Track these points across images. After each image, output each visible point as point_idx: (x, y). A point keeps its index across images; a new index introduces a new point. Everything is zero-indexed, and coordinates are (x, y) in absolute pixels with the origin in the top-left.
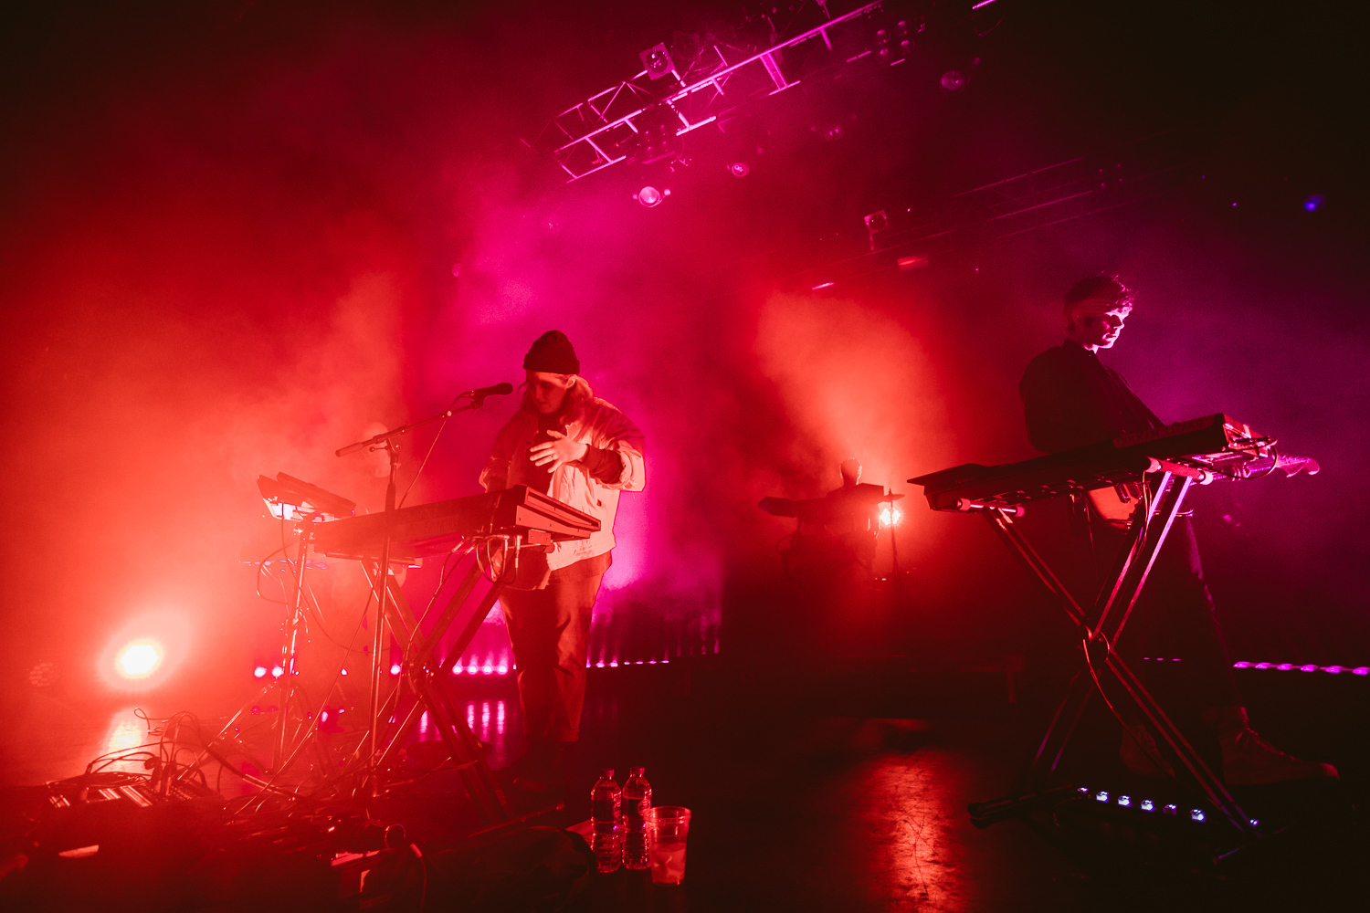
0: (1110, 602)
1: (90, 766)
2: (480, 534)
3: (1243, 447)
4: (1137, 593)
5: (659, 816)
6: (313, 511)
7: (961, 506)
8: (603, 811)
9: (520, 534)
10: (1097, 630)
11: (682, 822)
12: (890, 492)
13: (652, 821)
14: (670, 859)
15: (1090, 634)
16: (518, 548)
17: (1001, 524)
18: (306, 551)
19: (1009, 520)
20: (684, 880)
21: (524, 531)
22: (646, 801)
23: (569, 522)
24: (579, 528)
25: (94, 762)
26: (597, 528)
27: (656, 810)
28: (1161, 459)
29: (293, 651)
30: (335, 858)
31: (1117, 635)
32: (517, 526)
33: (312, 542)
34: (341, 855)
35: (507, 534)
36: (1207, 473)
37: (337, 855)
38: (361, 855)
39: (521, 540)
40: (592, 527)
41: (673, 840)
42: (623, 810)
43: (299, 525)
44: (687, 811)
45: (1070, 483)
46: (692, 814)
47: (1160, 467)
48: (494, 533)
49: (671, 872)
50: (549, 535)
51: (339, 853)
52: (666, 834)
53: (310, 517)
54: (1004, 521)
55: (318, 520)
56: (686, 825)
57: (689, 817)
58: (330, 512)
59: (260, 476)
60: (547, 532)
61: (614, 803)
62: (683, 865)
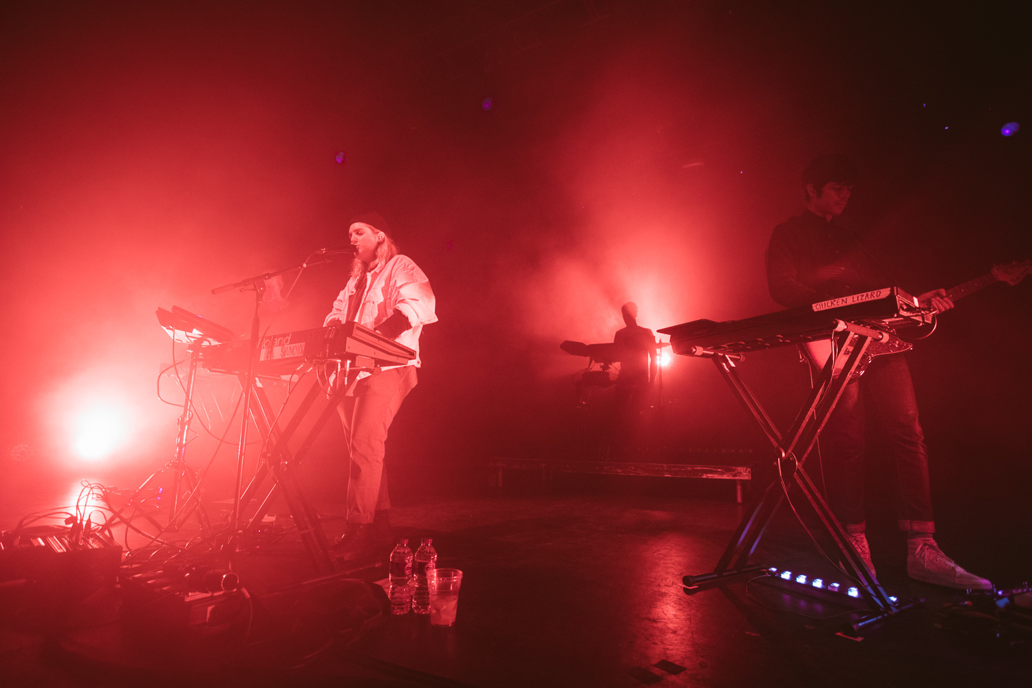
0: (801, 431)
1: (22, 521)
2: (319, 358)
3: (911, 314)
4: (823, 425)
5: (439, 576)
6: (200, 336)
7: (695, 352)
8: (399, 568)
9: (349, 359)
10: (790, 451)
11: (455, 581)
12: (660, 341)
13: (434, 578)
14: (445, 607)
15: (783, 455)
16: (348, 370)
17: (725, 367)
18: (195, 367)
19: (732, 364)
20: (456, 623)
21: (353, 357)
22: (432, 564)
23: (390, 351)
24: (398, 356)
25: (25, 518)
26: (412, 357)
27: (437, 571)
28: (846, 321)
29: (184, 442)
30: (188, 596)
31: (806, 456)
32: (347, 353)
33: (200, 360)
34: (193, 594)
35: (339, 359)
36: (883, 333)
37: (190, 594)
38: (209, 595)
39: (350, 364)
40: (409, 356)
41: (449, 593)
42: (413, 570)
43: (191, 347)
44: (461, 572)
45: (780, 338)
46: (464, 575)
47: (846, 327)
48: (329, 357)
49: (444, 617)
50: (374, 361)
51: (191, 592)
52: (444, 590)
53: (199, 341)
54: (728, 365)
55: (205, 343)
56: (459, 582)
57: (461, 577)
58: (215, 338)
59: (159, 308)
60: (372, 358)
61: (406, 564)
62: (455, 612)
